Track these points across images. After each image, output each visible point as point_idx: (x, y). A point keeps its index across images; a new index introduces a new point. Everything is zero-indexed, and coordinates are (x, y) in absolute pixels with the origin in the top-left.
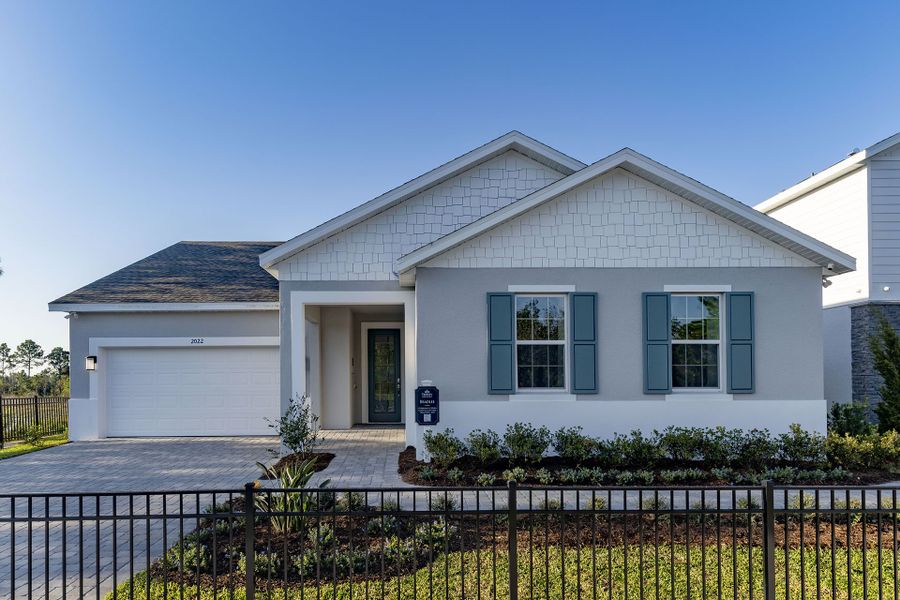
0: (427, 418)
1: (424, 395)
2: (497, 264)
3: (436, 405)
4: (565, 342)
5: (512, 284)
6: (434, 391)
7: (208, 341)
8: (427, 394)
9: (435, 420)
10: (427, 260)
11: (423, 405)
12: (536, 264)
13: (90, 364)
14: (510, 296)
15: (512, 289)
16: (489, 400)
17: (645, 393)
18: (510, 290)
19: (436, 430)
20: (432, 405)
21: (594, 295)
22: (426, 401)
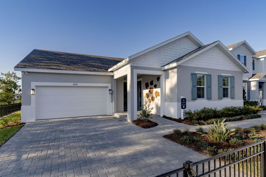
0: (184, 107)
2: (193, 66)
3: (185, 103)
4: (205, 87)
5: (196, 71)
6: (185, 99)
7: (79, 84)
8: (184, 100)
10: (183, 63)
11: (183, 103)
12: (201, 66)
13: (32, 92)
14: (196, 74)
15: (196, 72)
16: (192, 101)
17: (219, 99)
19: (187, 110)
21: (211, 75)
22: (183, 102)
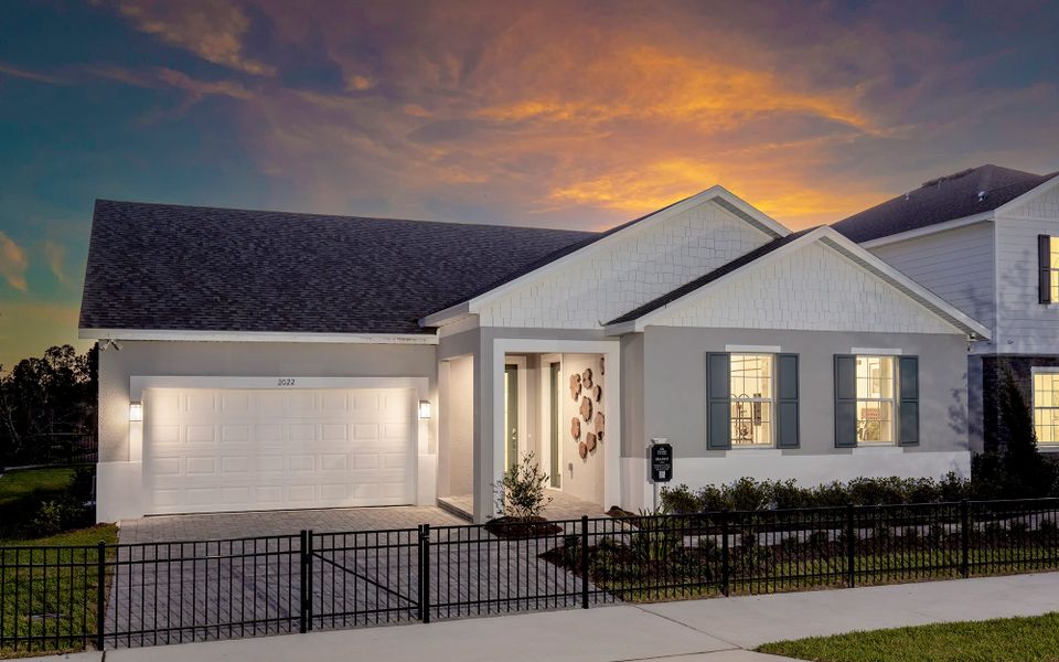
0: (662, 475)
1: (659, 452)
2: (715, 324)
3: (670, 462)
4: (771, 401)
5: (728, 344)
6: (668, 448)
7: (301, 382)
8: (663, 451)
9: (669, 476)
11: (658, 463)
12: (748, 325)
14: (727, 355)
16: (707, 456)
17: (836, 447)
18: (727, 350)
19: (672, 486)
20: (666, 462)
21: (796, 357)
22: (661, 459)
